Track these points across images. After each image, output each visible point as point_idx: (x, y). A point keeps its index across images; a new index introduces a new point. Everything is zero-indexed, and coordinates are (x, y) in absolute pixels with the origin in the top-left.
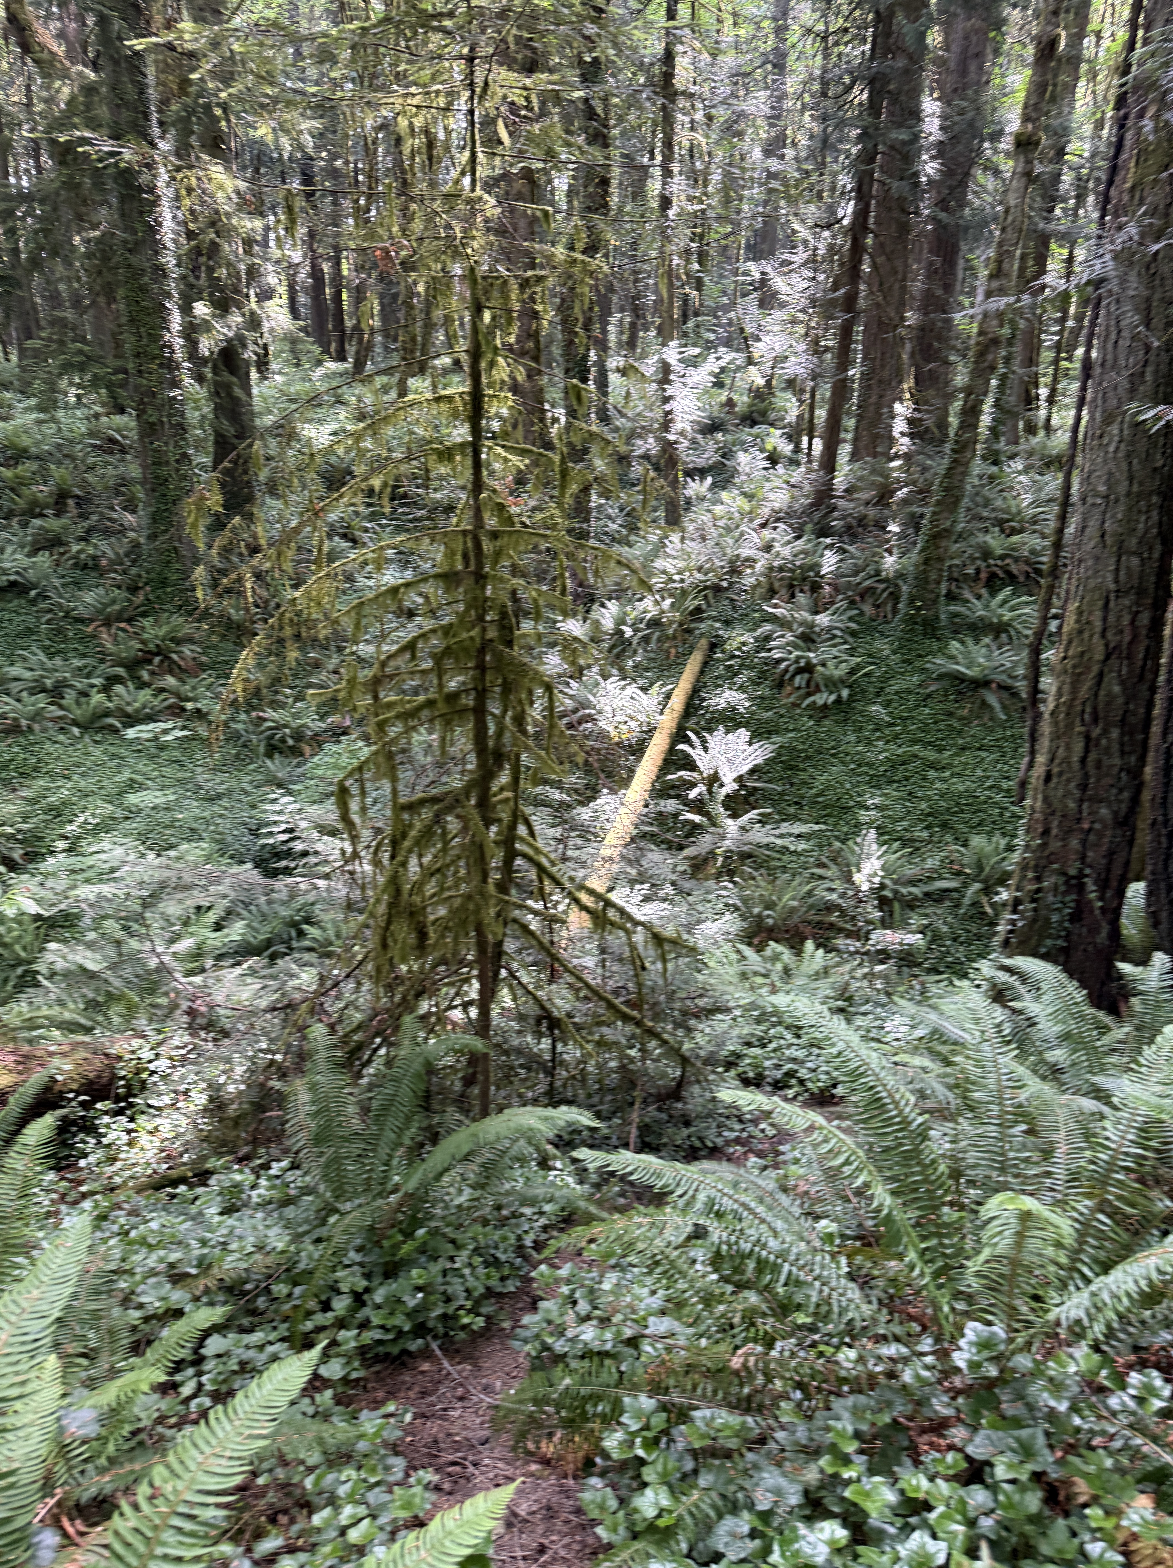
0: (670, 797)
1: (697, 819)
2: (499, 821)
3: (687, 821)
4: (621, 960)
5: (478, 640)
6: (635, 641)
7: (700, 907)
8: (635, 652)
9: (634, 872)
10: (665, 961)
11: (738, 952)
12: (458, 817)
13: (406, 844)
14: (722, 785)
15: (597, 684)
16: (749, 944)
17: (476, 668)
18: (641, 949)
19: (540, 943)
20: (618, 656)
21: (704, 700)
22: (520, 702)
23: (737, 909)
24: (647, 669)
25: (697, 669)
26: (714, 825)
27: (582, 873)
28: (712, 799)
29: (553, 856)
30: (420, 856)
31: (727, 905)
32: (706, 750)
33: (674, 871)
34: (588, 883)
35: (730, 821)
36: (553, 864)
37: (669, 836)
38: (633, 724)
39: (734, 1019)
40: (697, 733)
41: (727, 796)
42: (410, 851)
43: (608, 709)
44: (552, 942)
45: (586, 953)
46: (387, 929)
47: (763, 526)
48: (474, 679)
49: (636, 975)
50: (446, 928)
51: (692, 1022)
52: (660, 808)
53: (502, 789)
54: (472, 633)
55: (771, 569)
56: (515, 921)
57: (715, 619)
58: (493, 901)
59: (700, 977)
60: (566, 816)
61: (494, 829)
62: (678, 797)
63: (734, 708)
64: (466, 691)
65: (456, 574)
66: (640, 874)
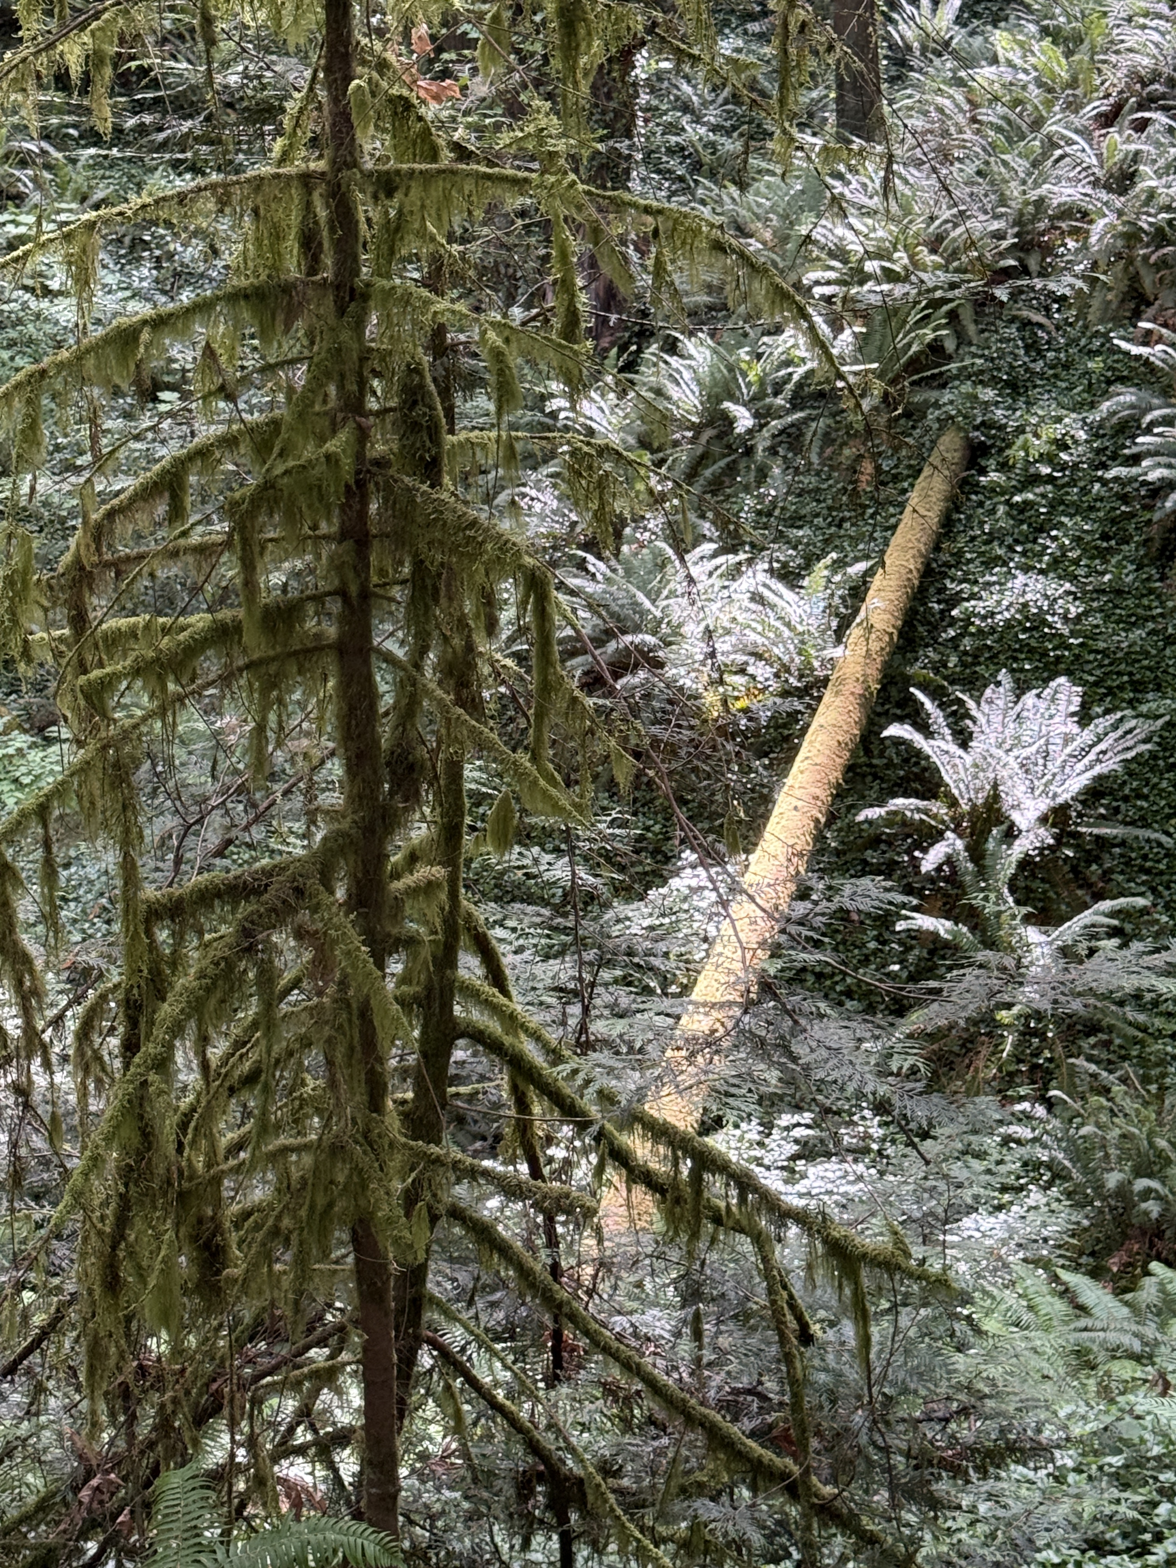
0: (866, 869)
1: (942, 927)
2: (411, 942)
3: (915, 935)
4: (743, 1317)
5: (347, 464)
6: (762, 444)
7: (957, 1170)
8: (763, 474)
9: (773, 1076)
10: (862, 1318)
11: (1066, 1293)
12: (300, 934)
13: (167, 1010)
14: (1011, 834)
15: (662, 565)
16: (1095, 1274)
17: (343, 536)
18: (797, 1288)
19: (525, 1273)
20: (716, 486)
21: (955, 600)
22: (462, 624)
23: (1058, 1175)
24: (797, 520)
25: (933, 517)
26: (990, 944)
27: (633, 1080)
28: (982, 870)
29: (553, 1036)
30: (203, 1041)
31: (1031, 1166)
32: (964, 739)
33: (883, 1072)
34: (650, 1109)
35: (1033, 934)
36: (555, 1056)
37: (867, 975)
38: (762, 671)
39: (1059, 1478)
40: (936, 693)
41: (1025, 863)
42: (177, 1030)
43: (693, 630)
44: (555, 1270)
45: (648, 1303)
46: (118, 1236)
47: (1108, 119)
48: (335, 564)
49: (788, 1358)
50: (275, 1232)
51: (943, 1487)
52: (843, 900)
53: (413, 859)
54: (332, 446)
55: (1132, 236)
56: (457, 1214)
57: (979, 378)
58: (396, 1162)
59: (960, 1360)
60: (588, 927)
61: (396, 967)
62: (888, 869)
63: (1039, 622)
64: (318, 599)
65: (287, 289)
66: (789, 1081)
